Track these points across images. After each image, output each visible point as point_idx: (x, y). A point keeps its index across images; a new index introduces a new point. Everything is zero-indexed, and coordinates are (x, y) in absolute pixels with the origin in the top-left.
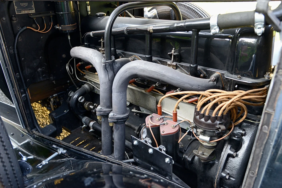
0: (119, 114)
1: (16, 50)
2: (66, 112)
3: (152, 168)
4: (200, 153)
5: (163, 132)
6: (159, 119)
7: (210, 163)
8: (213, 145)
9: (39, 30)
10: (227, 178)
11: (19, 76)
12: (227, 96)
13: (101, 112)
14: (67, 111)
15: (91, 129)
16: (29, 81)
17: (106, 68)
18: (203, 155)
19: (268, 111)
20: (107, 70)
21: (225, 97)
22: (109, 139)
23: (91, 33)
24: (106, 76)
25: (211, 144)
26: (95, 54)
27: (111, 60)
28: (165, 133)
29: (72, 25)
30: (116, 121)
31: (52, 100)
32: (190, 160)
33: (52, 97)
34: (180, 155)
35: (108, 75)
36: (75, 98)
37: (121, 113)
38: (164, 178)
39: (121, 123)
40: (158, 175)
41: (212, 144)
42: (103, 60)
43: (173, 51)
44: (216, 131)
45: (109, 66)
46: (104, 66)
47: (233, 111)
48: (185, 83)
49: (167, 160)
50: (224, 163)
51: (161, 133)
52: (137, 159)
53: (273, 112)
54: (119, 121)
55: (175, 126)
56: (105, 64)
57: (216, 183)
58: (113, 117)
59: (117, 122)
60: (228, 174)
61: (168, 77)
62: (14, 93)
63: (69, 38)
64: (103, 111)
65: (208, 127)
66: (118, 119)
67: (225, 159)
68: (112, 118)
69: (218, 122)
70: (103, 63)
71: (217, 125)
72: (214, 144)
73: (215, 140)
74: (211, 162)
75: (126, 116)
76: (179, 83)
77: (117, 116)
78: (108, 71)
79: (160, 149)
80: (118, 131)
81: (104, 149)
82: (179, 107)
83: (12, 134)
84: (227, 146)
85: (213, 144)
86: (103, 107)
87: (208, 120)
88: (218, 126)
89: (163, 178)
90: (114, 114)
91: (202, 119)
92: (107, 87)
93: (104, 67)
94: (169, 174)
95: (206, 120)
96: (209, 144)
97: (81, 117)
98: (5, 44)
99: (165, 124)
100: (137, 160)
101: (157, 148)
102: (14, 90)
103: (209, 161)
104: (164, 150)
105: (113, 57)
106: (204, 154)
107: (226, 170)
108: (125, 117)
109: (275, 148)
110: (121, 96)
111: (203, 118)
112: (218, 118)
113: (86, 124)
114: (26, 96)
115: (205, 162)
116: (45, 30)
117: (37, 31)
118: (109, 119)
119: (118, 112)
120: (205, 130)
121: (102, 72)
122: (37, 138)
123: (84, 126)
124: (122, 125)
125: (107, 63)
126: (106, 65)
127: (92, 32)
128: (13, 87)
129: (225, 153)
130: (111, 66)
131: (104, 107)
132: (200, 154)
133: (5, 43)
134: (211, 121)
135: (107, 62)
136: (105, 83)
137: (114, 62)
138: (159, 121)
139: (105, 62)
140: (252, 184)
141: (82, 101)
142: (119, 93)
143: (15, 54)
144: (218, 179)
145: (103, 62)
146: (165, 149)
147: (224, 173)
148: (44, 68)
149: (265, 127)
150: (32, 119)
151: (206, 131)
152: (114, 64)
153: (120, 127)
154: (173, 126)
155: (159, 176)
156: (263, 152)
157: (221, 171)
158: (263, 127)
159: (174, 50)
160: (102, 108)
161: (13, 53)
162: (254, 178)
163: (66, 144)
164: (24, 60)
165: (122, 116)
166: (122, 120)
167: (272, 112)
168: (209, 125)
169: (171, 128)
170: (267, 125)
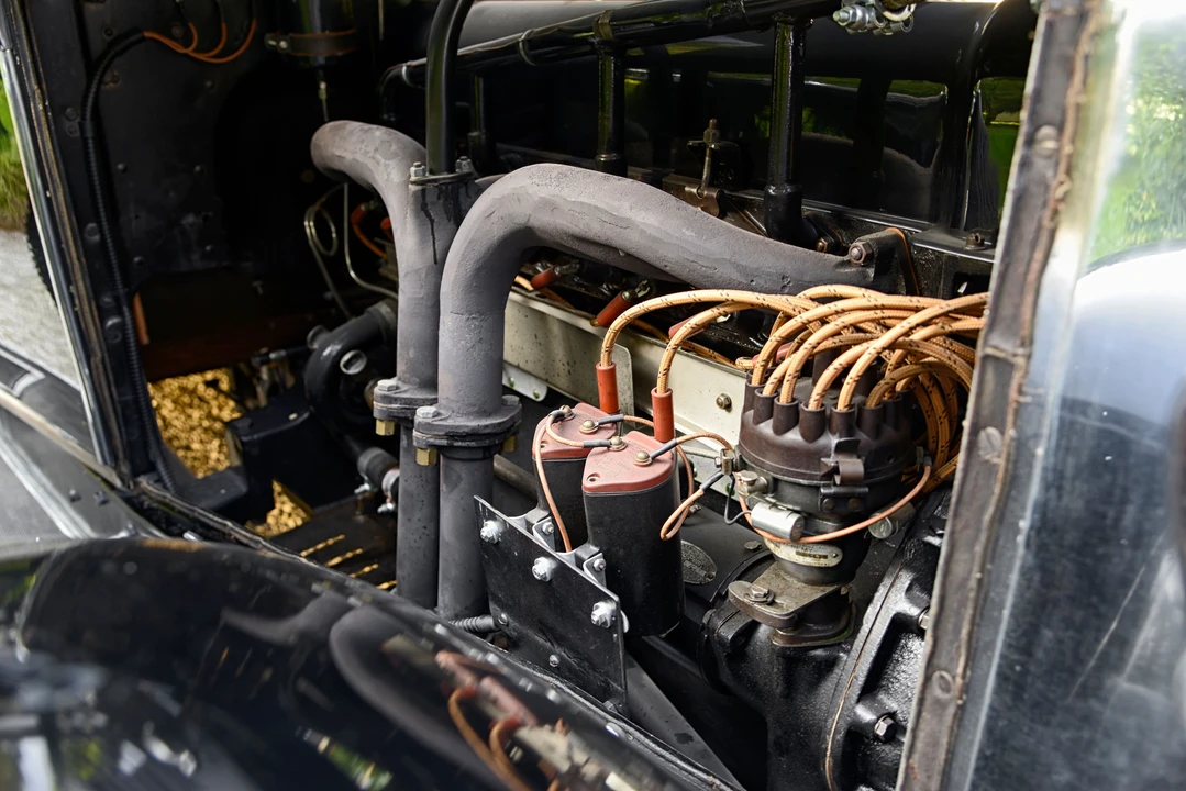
0: (463, 415)
1: (89, 125)
2: (295, 420)
3: (554, 658)
4: (754, 592)
5: (592, 480)
6: (597, 424)
7: (814, 658)
8: (823, 563)
9: (195, 50)
10: (878, 732)
11: (97, 238)
12: (879, 314)
13: (391, 403)
14: (299, 415)
15: (388, 500)
16: (140, 263)
17: (426, 205)
18: (772, 603)
19: (996, 348)
20: (428, 215)
21: (870, 314)
22: (427, 531)
23: (404, 69)
24: (422, 241)
25: (810, 555)
26: (391, 146)
27: (453, 171)
28: (599, 482)
29: (334, 34)
30: (444, 442)
31: (265, 375)
32: (730, 637)
33: (263, 363)
34: (690, 611)
35: (434, 239)
36: (329, 354)
37: (470, 409)
38: (588, 704)
39: (466, 455)
40: (569, 687)
41: (814, 556)
42: (413, 169)
43: (710, 131)
44: (824, 486)
45: (439, 198)
46: (415, 193)
47: (931, 403)
48: (716, 260)
49: (602, 611)
50: (871, 659)
51: (586, 483)
52: (503, 616)
53: (1020, 351)
54: (459, 444)
55: (651, 455)
56: (420, 187)
57: (828, 753)
58: (430, 421)
59: (450, 447)
60: (892, 715)
61: (643, 232)
62: (73, 305)
63: (323, 95)
64: (401, 399)
65: (787, 465)
66: (453, 435)
67: (879, 640)
68: (428, 427)
69: (834, 440)
70: (413, 183)
71: (829, 456)
72: (825, 557)
73: (826, 533)
74: (819, 652)
75: (493, 425)
76: (692, 259)
77: (450, 422)
78: (432, 221)
79: (579, 562)
80: (456, 491)
81: (404, 578)
82: (728, 399)
83: (73, 492)
84: (897, 577)
85: (820, 557)
86: (404, 382)
87: (787, 430)
88: (830, 461)
89: (585, 702)
90: (442, 411)
91: (762, 422)
92: (422, 293)
93: (416, 202)
94: (615, 685)
95: (781, 429)
96: (804, 555)
97: (356, 447)
98: (42, 93)
99: (614, 447)
100: (501, 618)
101: (567, 557)
102: (71, 296)
103: (809, 644)
104: (596, 565)
105: (464, 163)
106: (777, 601)
107: (882, 696)
108: (487, 431)
109: (1033, 547)
110: (475, 329)
111: (770, 421)
112: (836, 422)
113: (371, 482)
114: (121, 327)
115: (788, 646)
116: (223, 50)
117: (184, 51)
118: (415, 433)
119: (458, 402)
120: (776, 481)
121: (408, 226)
122: (150, 509)
123: (365, 491)
124: (476, 465)
125: (430, 186)
126: (423, 191)
127: (409, 63)
128: (69, 282)
129: (882, 612)
130: (446, 200)
131: (409, 383)
132: (753, 598)
133: (40, 87)
134: (803, 435)
135: (429, 181)
136: (417, 271)
137: (466, 184)
138: (594, 433)
139: (421, 178)
140: (945, 741)
141: (353, 371)
142: (464, 317)
143: (85, 140)
144: (838, 737)
145: (413, 178)
146: (598, 562)
147: (871, 708)
148: (210, 214)
149: (989, 437)
150: (143, 428)
151: (781, 486)
152: (462, 190)
153: (463, 475)
154: (641, 455)
155: (572, 693)
156: (982, 570)
157: (855, 697)
158: (982, 435)
159: (717, 126)
160: (397, 388)
161: (78, 134)
162: (951, 710)
163: (245, 536)
164: (125, 171)
165: (473, 423)
166: (473, 444)
167: (1015, 355)
168: (790, 453)
169: (631, 463)
170: (995, 427)
